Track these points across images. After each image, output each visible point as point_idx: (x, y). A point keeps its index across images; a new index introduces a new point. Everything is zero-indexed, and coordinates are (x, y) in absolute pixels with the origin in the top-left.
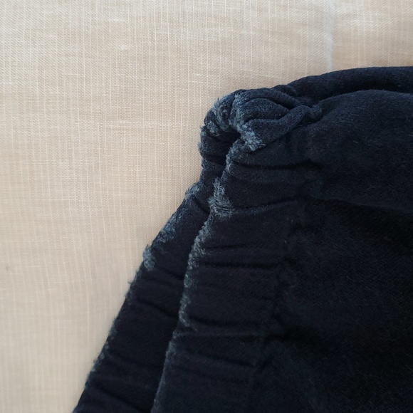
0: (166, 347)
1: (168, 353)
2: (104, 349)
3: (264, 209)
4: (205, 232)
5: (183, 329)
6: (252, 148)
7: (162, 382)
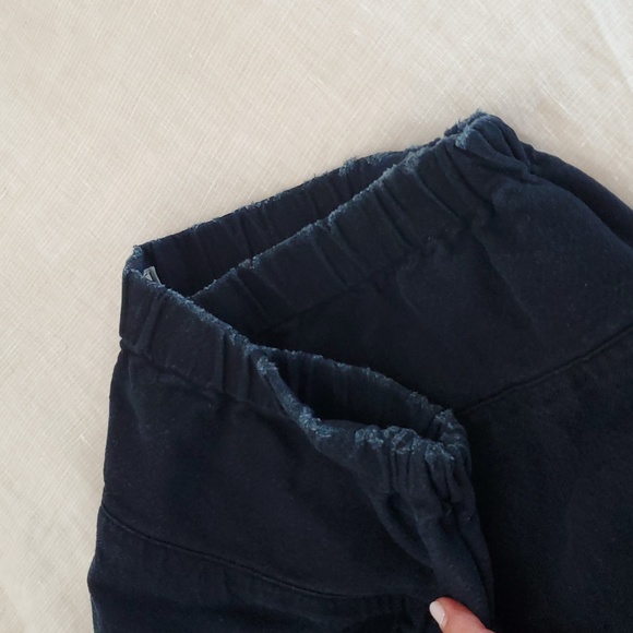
0: (306, 225)
1: (304, 229)
2: (263, 201)
3: (432, 196)
4: (387, 173)
5: (325, 223)
6: (457, 144)
7: (287, 241)
